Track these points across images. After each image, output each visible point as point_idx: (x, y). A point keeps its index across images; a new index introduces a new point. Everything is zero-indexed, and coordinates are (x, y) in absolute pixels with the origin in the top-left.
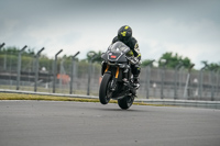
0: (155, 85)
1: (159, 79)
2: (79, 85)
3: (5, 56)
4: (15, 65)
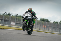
0: (58, 29)
1: (59, 27)
2: (37, 27)
3: (18, 18)
4: (20, 20)
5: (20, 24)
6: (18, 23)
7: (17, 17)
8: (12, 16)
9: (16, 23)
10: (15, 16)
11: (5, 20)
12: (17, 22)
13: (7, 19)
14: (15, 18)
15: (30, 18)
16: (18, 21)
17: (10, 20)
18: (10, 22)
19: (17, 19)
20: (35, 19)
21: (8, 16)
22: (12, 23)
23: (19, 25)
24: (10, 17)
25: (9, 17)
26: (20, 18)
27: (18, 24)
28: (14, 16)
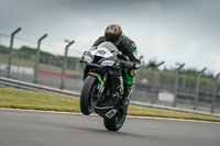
5: (191, 98)
6: (186, 94)
7: (180, 73)
8: (165, 70)
9: (178, 97)
10: (174, 71)
11: (137, 85)
12: (182, 94)
13: (145, 81)
14: (174, 78)
15: (111, 63)
16: (183, 87)
17: (158, 84)
18: (157, 93)
19: (180, 80)
20: (134, 68)
21: (150, 70)
22: (163, 96)
23: (189, 101)
24: (156, 73)
25: (152, 75)
26: (191, 77)
27: (184, 97)
28: (169, 71)
